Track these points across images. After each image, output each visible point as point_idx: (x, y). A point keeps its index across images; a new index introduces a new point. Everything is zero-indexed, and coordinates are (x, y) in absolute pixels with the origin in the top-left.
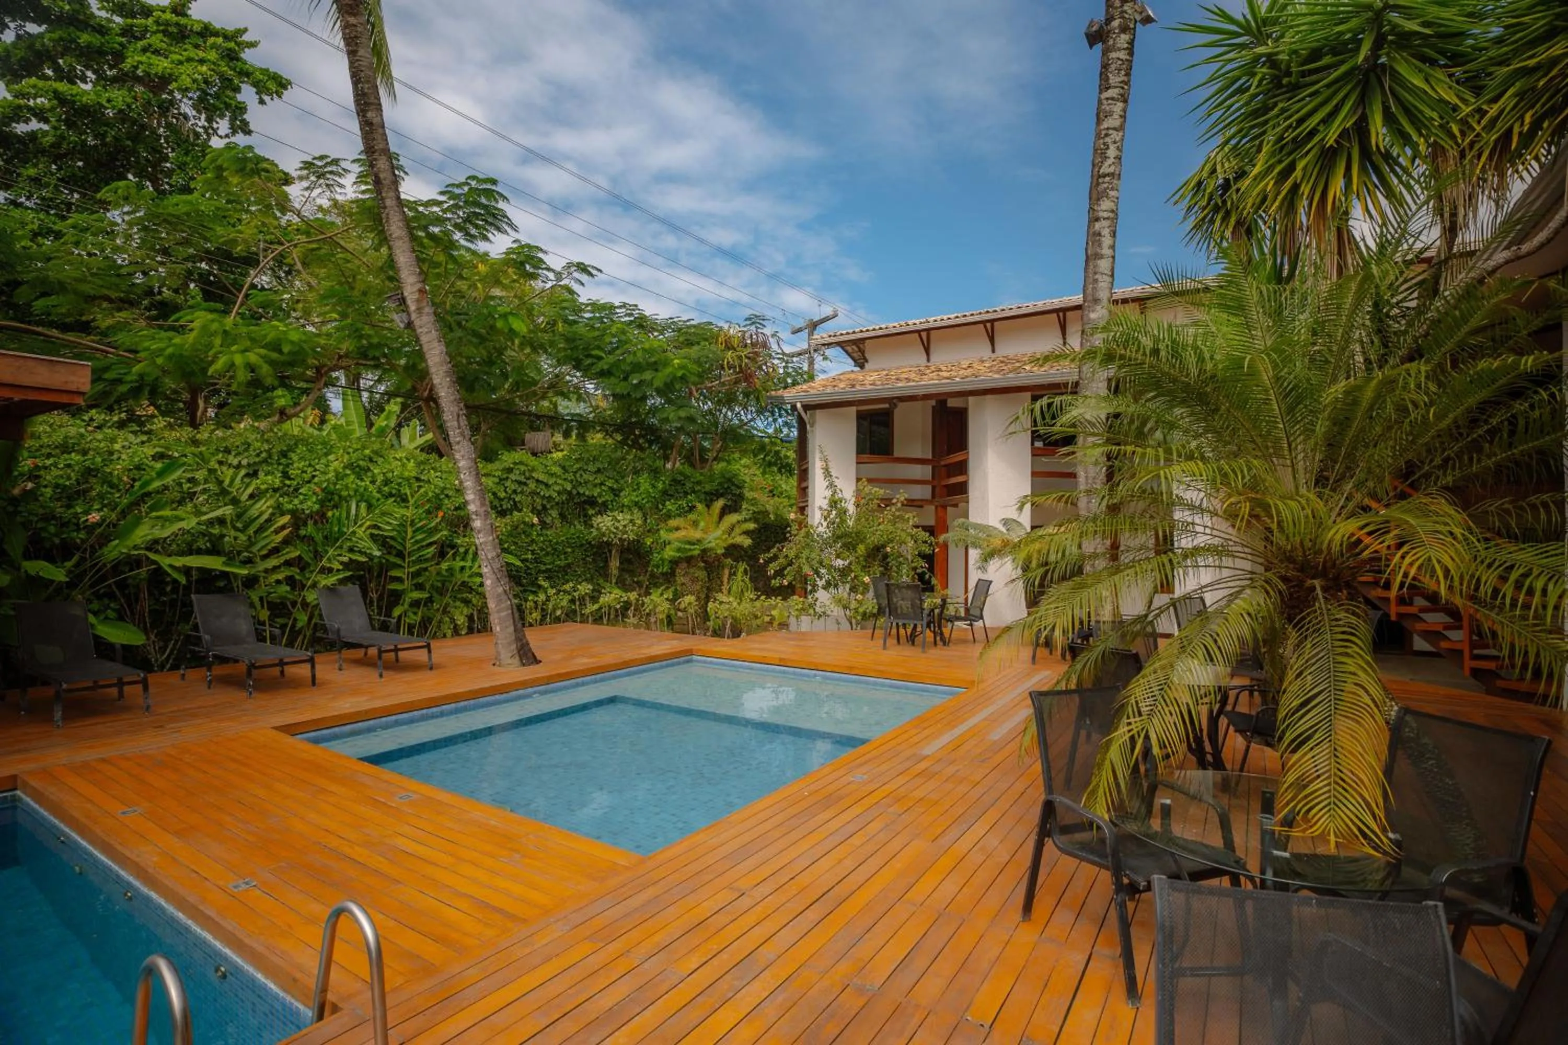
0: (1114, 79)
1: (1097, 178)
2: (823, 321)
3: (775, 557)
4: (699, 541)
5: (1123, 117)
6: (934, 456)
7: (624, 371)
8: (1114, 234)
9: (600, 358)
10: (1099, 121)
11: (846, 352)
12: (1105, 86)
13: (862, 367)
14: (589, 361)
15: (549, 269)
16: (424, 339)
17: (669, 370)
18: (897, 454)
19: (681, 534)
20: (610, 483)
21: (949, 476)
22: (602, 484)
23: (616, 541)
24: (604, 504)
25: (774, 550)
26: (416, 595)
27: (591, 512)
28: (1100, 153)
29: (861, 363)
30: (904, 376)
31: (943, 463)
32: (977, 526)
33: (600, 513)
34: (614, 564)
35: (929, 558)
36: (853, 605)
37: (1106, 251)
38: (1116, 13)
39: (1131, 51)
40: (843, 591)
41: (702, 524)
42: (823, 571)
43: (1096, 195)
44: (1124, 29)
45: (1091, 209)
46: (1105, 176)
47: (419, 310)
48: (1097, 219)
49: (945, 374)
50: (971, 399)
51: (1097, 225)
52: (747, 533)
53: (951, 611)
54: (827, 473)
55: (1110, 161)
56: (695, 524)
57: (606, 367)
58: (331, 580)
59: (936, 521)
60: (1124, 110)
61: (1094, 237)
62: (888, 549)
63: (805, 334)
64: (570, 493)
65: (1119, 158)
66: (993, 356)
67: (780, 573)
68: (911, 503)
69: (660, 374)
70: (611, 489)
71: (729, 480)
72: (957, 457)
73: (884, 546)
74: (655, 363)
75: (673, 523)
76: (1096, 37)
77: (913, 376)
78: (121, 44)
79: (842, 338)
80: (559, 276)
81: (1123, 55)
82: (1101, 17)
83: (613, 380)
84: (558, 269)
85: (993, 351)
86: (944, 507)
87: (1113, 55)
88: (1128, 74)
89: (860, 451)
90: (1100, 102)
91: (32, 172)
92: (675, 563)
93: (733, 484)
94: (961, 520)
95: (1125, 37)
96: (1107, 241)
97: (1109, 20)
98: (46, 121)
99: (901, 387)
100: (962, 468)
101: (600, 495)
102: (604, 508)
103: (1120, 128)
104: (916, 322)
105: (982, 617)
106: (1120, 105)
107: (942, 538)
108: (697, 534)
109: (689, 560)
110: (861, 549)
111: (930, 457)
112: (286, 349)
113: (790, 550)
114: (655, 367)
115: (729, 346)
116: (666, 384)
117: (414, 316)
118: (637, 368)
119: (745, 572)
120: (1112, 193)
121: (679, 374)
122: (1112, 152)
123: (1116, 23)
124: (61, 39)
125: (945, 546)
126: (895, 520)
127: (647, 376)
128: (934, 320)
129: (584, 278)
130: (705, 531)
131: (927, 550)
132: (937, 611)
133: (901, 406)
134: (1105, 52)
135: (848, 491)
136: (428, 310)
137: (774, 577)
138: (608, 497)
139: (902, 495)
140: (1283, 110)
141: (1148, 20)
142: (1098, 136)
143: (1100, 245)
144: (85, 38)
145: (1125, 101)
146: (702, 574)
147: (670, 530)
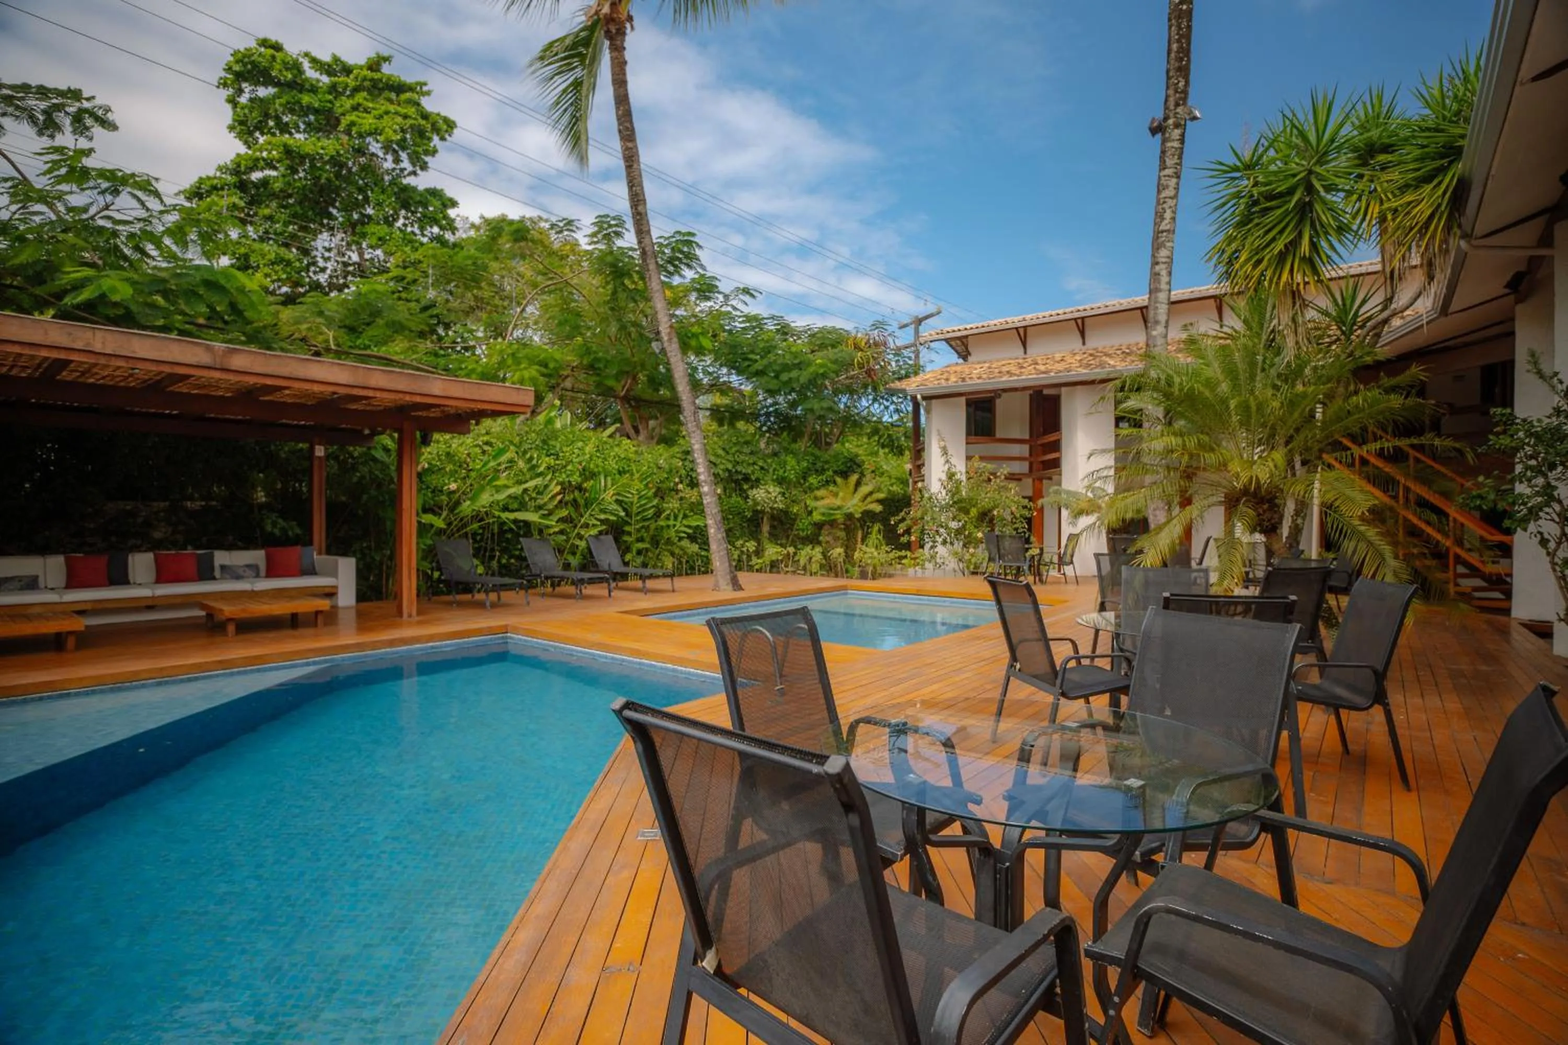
0: (1169, 162)
1: (1158, 233)
2: (927, 317)
3: (903, 520)
4: (839, 508)
5: (1177, 189)
6: (1031, 436)
7: (774, 371)
8: (1170, 274)
9: (756, 361)
10: (1159, 192)
11: (951, 346)
12: (1163, 167)
13: (965, 358)
14: (747, 363)
15: (719, 292)
16: (672, 360)
17: (812, 369)
18: (999, 435)
19: (826, 502)
20: (761, 463)
21: (1045, 453)
22: (754, 464)
23: (768, 509)
24: (758, 480)
25: (903, 514)
26: (640, 545)
27: (745, 487)
28: (1160, 216)
29: (964, 355)
30: (1005, 369)
31: (1039, 442)
32: (1068, 492)
33: (752, 487)
34: (766, 528)
35: (1029, 521)
36: (967, 557)
37: (1164, 286)
38: (1171, 115)
39: (1182, 141)
40: (958, 546)
41: (841, 494)
42: (942, 530)
43: (1157, 246)
44: (1177, 126)
45: (1153, 256)
46: (1162, 232)
47: (670, 340)
48: (1157, 263)
49: (1042, 368)
50: (1064, 390)
51: (1157, 268)
52: (879, 501)
53: (1046, 558)
54: (945, 451)
55: (1166, 222)
56: (836, 495)
57: (760, 368)
58: (594, 532)
59: (1034, 492)
60: (1178, 184)
61: (1155, 276)
62: (995, 513)
63: (911, 330)
64: (729, 471)
65: (1173, 219)
66: (1084, 348)
67: (908, 532)
68: (1011, 477)
69: (805, 373)
70: (762, 468)
71: (851, 460)
72: (1052, 438)
73: (990, 511)
74: (800, 363)
75: (819, 493)
76: (1157, 129)
77: (1014, 369)
78: (330, 102)
79: (949, 336)
80: (726, 297)
81: (1176, 144)
82: (1160, 115)
83: (766, 378)
84: (727, 292)
85: (1084, 343)
86: (1041, 480)
87: (1169, 144)
88: (1180, 158)
89: (968, 434)
90: (1159, 178)
91: (267, 212)
92: (819, 526)
93: (855, 463)
94: (1056, 488)
95: (1177, 132)
96: (1164, 279)
97: (1166, 119)
98: (275, 168)
99: (1005, 381)
100: (1056, 446)
101: (753, 473)
102: (756, 483)
103: (1175, 197)
104: (1015, 320)
105: (1072, 562)
106: (1174, 180)
107: (1040, 502)
108: (838, 502)
109: (832, 523)
110: (974, 512)
111: (1027, 437)
112: (551, 365)
113: (914, 513)
114: (799, 366)
115: (857, 347)
116: (810, 381)
117: (666, 345)
118: (786, 368)
119: (879, 531)
120: (1169, 244)
121: (821, 371)
122: (1168, 215)
123: (1171, 121)
124: (288, 103)
125: (1041, 510)
126: (1001, 489)
127: (794, 374)
128: (1030, 317)
129: (747, 298)
130: (843, 499)
131: (1026, 513)
132: (1036, 559)
133: (1004, 395)
134: (1164, 141)
135: (960, 467)
136: (675, 340)
137: (903, 535)
138: (758, 474)
139: (1005, 469)
140: (1258, 225)
141: (1195, 118)
142: (1158, 203)
143: (1159, 283)
144: (306, 99)
145: (1178, 177)
146: (842, 534)
147: (816, 499)
